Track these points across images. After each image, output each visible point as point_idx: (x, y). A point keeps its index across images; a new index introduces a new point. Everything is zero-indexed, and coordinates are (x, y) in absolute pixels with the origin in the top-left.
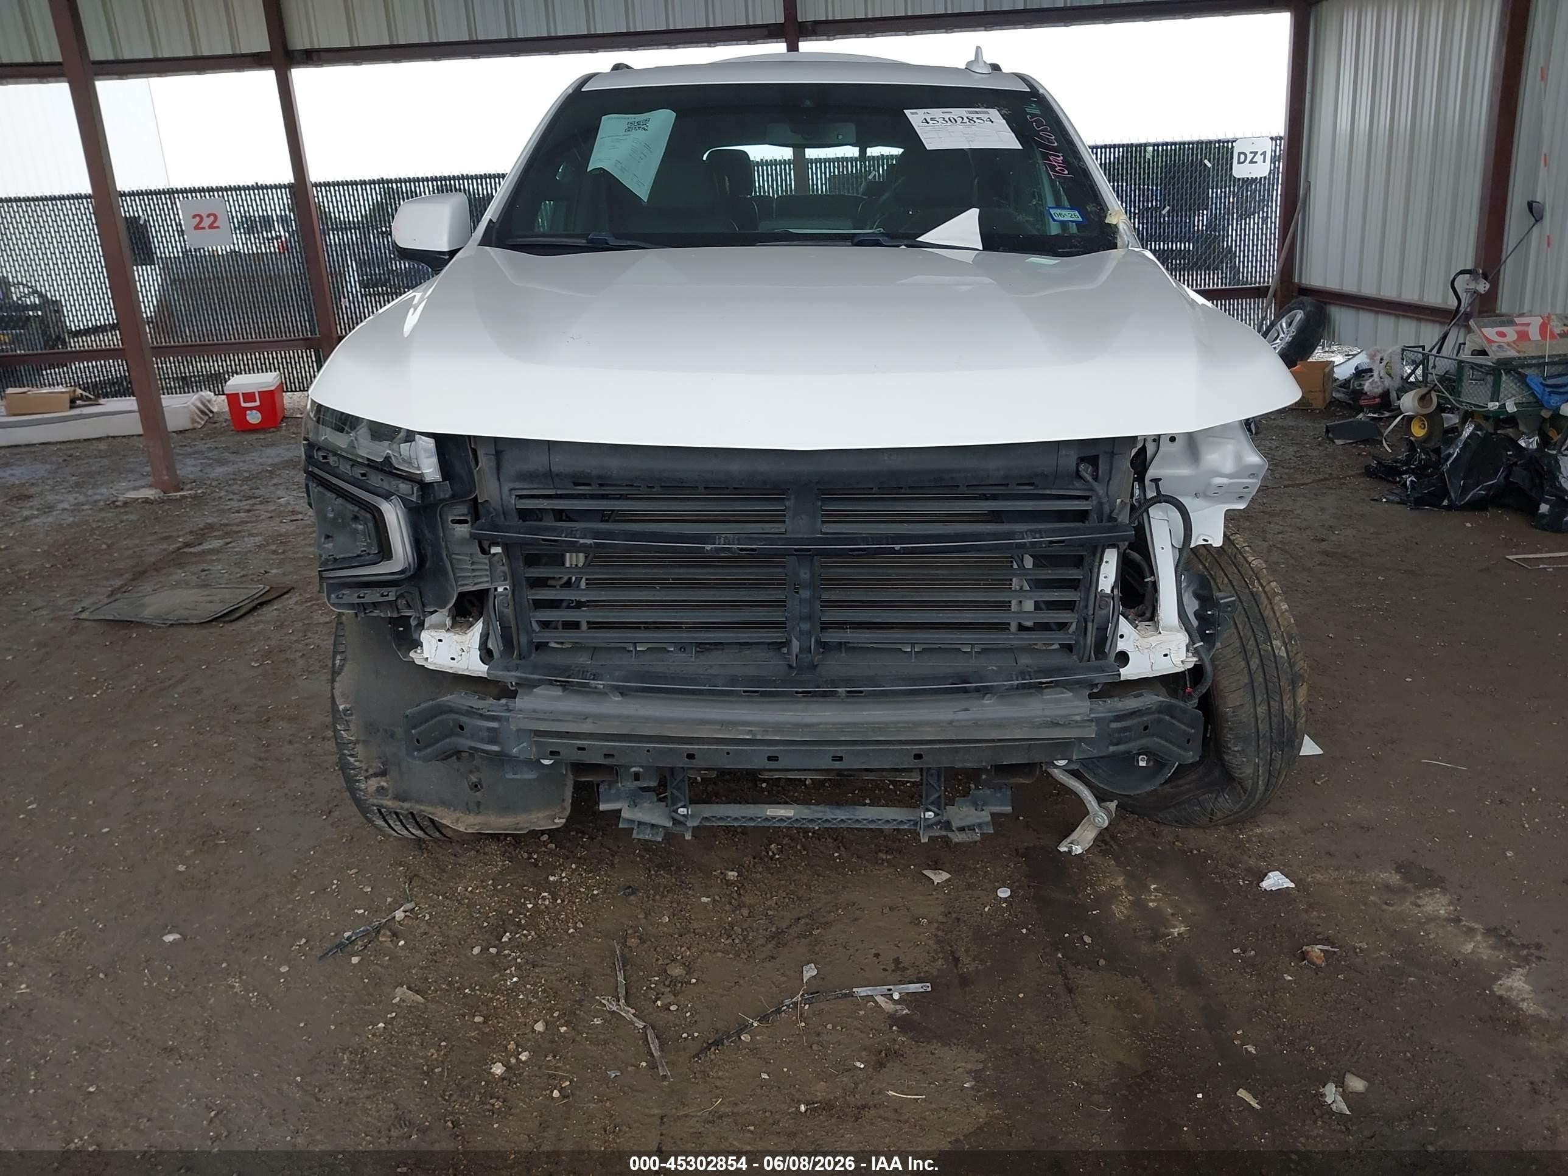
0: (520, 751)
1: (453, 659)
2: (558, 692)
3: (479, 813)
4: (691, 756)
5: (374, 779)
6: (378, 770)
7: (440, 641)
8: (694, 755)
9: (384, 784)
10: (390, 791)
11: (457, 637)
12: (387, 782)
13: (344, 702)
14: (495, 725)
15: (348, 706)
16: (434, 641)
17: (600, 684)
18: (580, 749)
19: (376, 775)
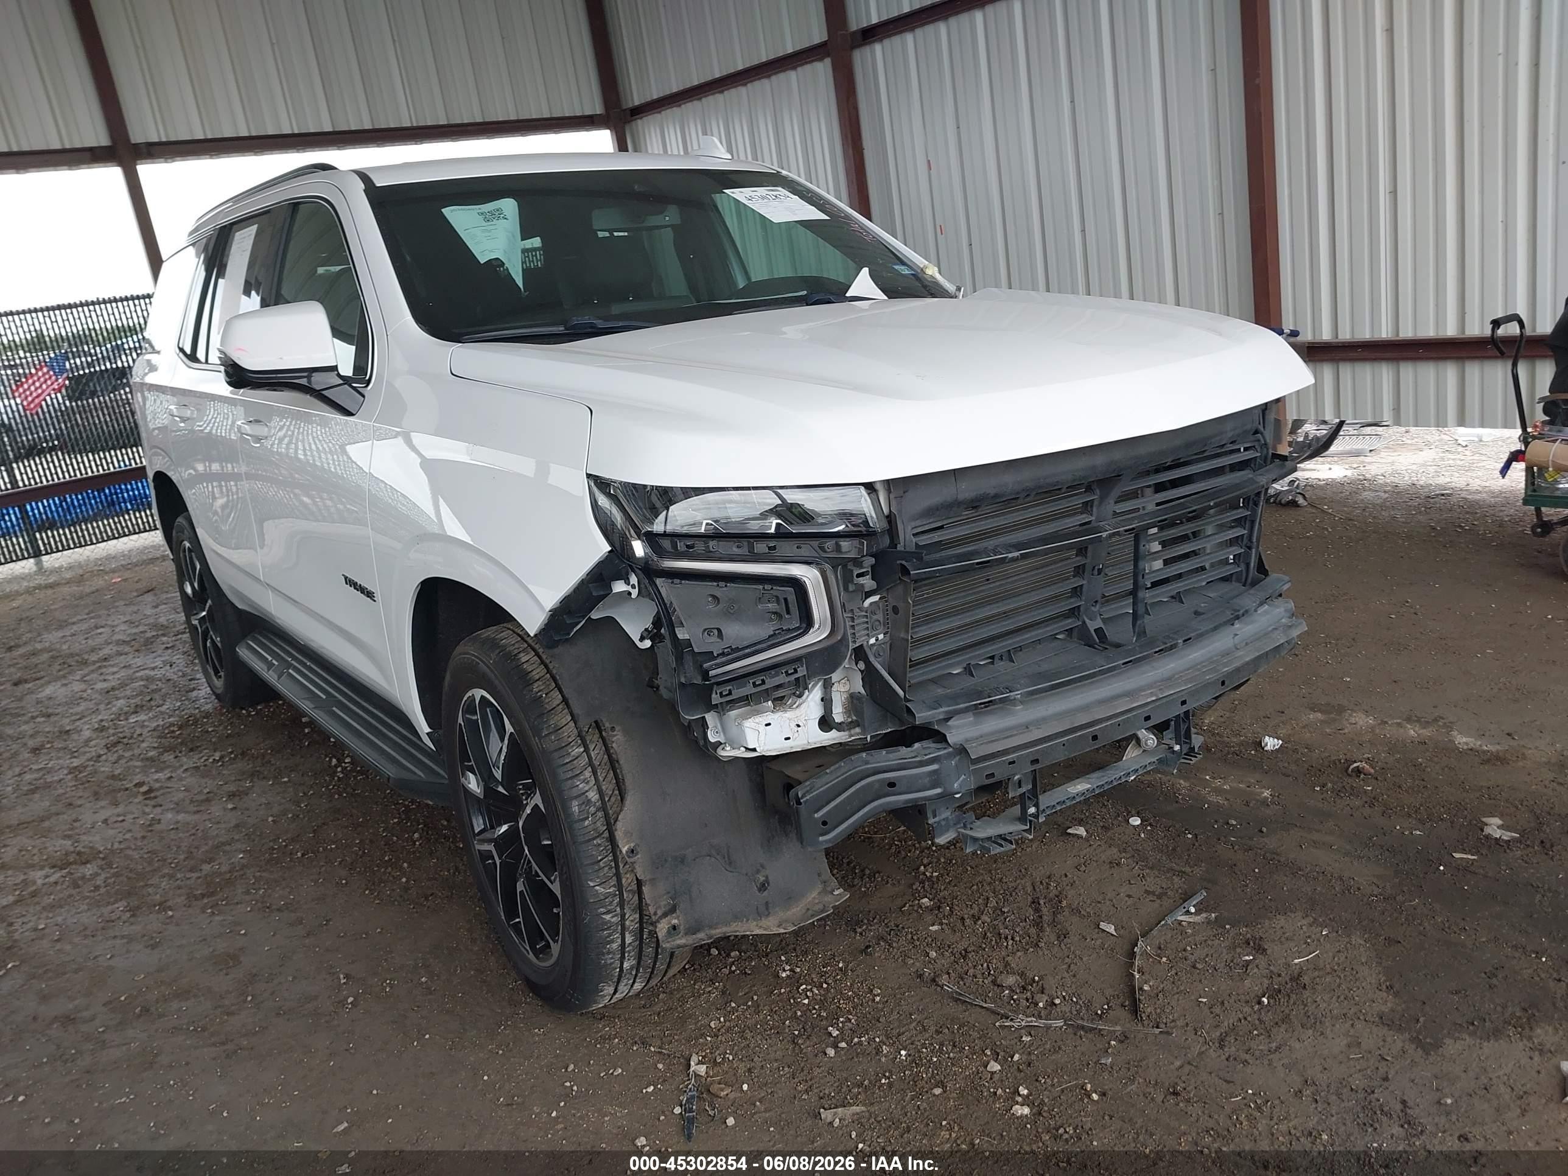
0: (960, 786)
1: (787, 739)
2: (970, 718)
3: (768, 915)
4: (1095, 738)
5: (664, 920)
6: (667, 908)
7: (768, 725)
8: (1096, 736)
9: (675, 921)
10: (682, 927)
11: (789, 714)
12: (677, 918)
13: (628, 842)
14: (935, 767)
15: (632, 845)
16: (762, 728)
17: (1017, 694)
18: (1010, 763)
19: (665, 915)
